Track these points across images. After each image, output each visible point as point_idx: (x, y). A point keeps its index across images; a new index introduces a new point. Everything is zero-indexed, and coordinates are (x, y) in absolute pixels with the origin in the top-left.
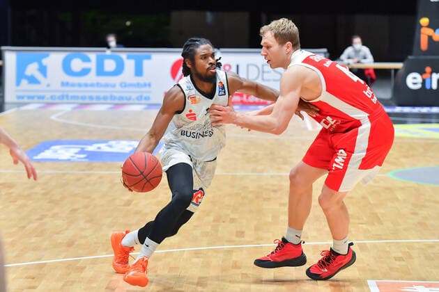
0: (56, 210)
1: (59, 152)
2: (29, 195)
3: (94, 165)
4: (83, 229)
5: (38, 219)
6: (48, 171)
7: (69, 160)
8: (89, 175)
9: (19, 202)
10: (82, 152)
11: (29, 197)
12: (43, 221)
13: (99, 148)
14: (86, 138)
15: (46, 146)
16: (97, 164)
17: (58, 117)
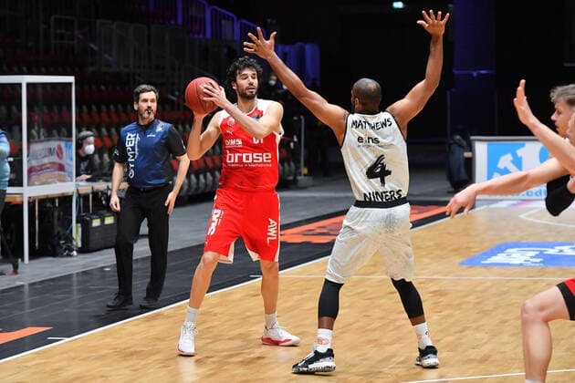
0: (484, 321)
1: (514, 255)
2: (459, 305)
3: (547, 270)
4: (504, 344)
5: (456, 332)
6: (491, 278)
7: (521, 264)
8: (536, 282)
9: (446, 313)
10: (541, 255)
11: (459, 306)
12: (464, 334)
13: (561, 251)
14: (550, 240)
15: (501, 249)
16: (551, 269)
17: (529, 216)
